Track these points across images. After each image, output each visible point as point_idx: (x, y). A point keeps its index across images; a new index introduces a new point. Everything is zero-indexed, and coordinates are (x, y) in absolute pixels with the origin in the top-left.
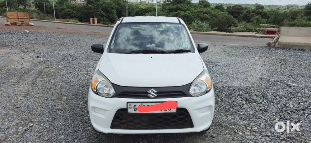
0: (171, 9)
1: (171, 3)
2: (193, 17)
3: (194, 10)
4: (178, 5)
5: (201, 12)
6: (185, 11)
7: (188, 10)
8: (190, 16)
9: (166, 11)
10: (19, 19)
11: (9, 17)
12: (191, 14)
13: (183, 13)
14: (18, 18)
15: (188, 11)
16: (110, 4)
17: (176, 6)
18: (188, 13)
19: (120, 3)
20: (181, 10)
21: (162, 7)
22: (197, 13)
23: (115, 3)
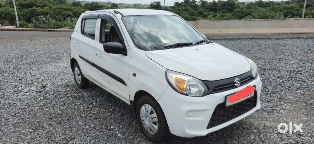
0: (22, 5)
2: (54, 14)
5: (62, 9)
6: (42, 7)
8: (50, 12)
12: (50, 11)
13: (41, 9)
18: (47, 10)
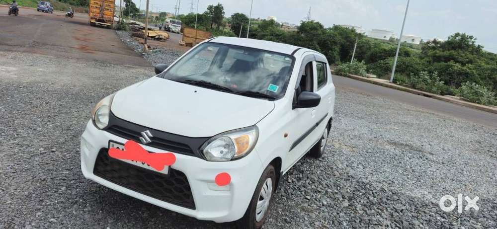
0: (437, 57)
1: (440, 47)
3: (483, 64)
4: (453, 51)
6: (463, 64)
7: (471, 62)
9: (428, 60)
10: (197, 40)
11: (185, 34)
14: (196, 38)
15: (470, 65)
16: (333, 36)
17: (448, 52)
19: (350, 36)
20: (456, 61)
21: (421, 51)
22: (489, 71)
23: (341, 35)
